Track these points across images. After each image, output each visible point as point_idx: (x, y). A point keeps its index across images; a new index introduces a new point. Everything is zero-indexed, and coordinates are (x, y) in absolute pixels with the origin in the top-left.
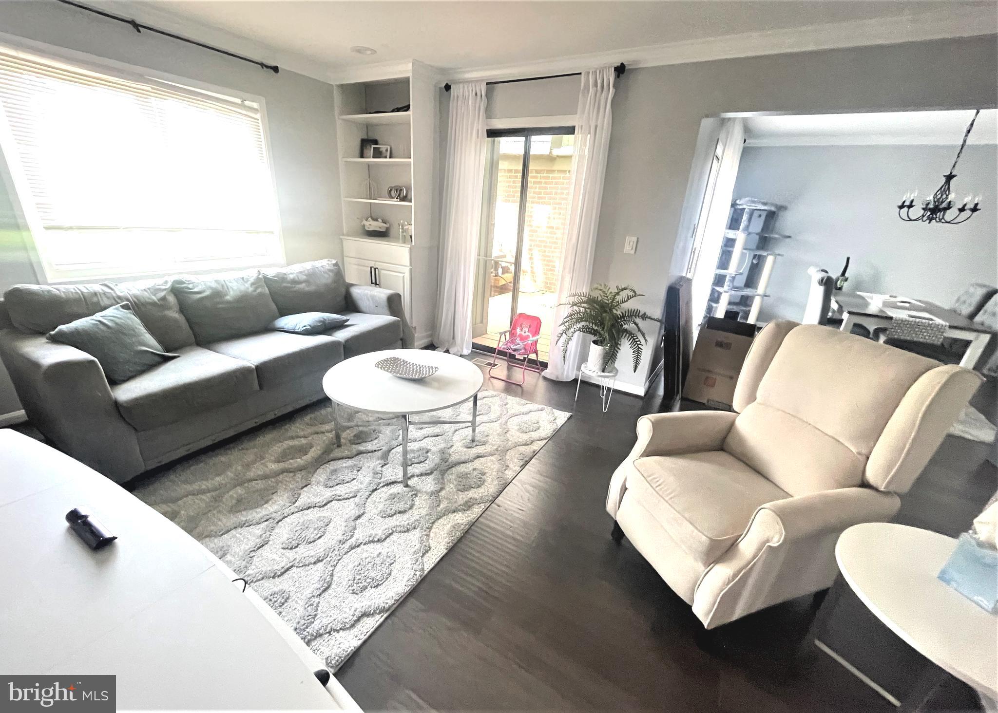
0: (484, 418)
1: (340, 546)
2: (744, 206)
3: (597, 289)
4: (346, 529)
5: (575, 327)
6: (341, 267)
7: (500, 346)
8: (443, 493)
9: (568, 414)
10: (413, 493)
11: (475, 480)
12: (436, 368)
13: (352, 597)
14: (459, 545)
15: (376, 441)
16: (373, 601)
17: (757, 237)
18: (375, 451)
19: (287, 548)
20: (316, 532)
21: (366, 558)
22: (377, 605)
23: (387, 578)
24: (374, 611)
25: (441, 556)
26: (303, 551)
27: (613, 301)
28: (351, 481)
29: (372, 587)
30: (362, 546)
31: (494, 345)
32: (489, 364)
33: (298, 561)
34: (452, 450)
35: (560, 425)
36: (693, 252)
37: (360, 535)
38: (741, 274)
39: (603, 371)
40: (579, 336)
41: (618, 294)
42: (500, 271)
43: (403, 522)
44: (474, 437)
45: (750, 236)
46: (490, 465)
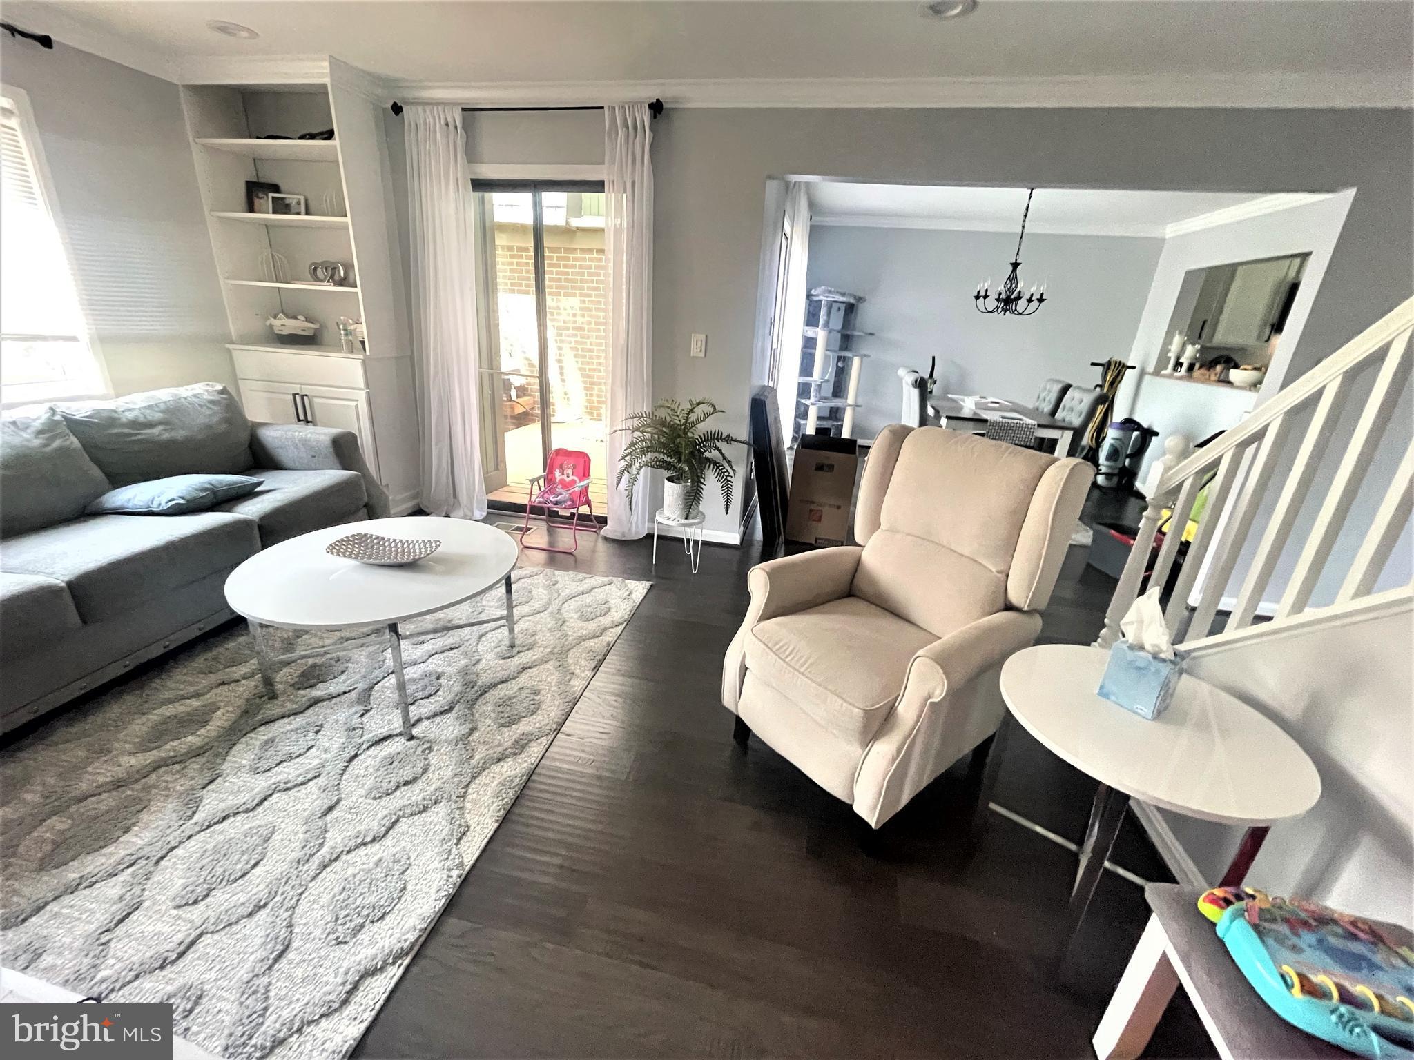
0: (525, 609)
1: (300, 868)
2: (821, 298)
3: (662, 406)
4: (308, 835)
5: (639, 461)
6: (235, 397)
7: (533, 499)
8: (476, 735)
9: (648, 584)
10: (425, 746)
11: (525, 705)
12: (436, 542)
13: (338, 952)
14: (517, 810)
15: (343, 677)
16: (380, 945)
17: (839, 335)
18: (345, 693)
19: (187, 904)
20: (245, 857)
21: (354, 876)
22: (387, 951)
23: (400, 898)
24: (384, 961)
25: (489, 835)
26: (222, 899)
27: (687, 420)
28: (305, 753)
29: (372, 922)
30: (344, 857)
31: (523, 500)
32: (519, 529)
33: (212, 920)
34: (480, 666)
35: (638, 601)
36: (774, 353)
37: (335, 839)
38: (827, 381)
39: (686, 518)
40: (646, 472)
41: (691, 411)
42: (513, 393)
43: (414, 798)
44: (513, 639)
45: (832, 334)
46: (546, 678)
